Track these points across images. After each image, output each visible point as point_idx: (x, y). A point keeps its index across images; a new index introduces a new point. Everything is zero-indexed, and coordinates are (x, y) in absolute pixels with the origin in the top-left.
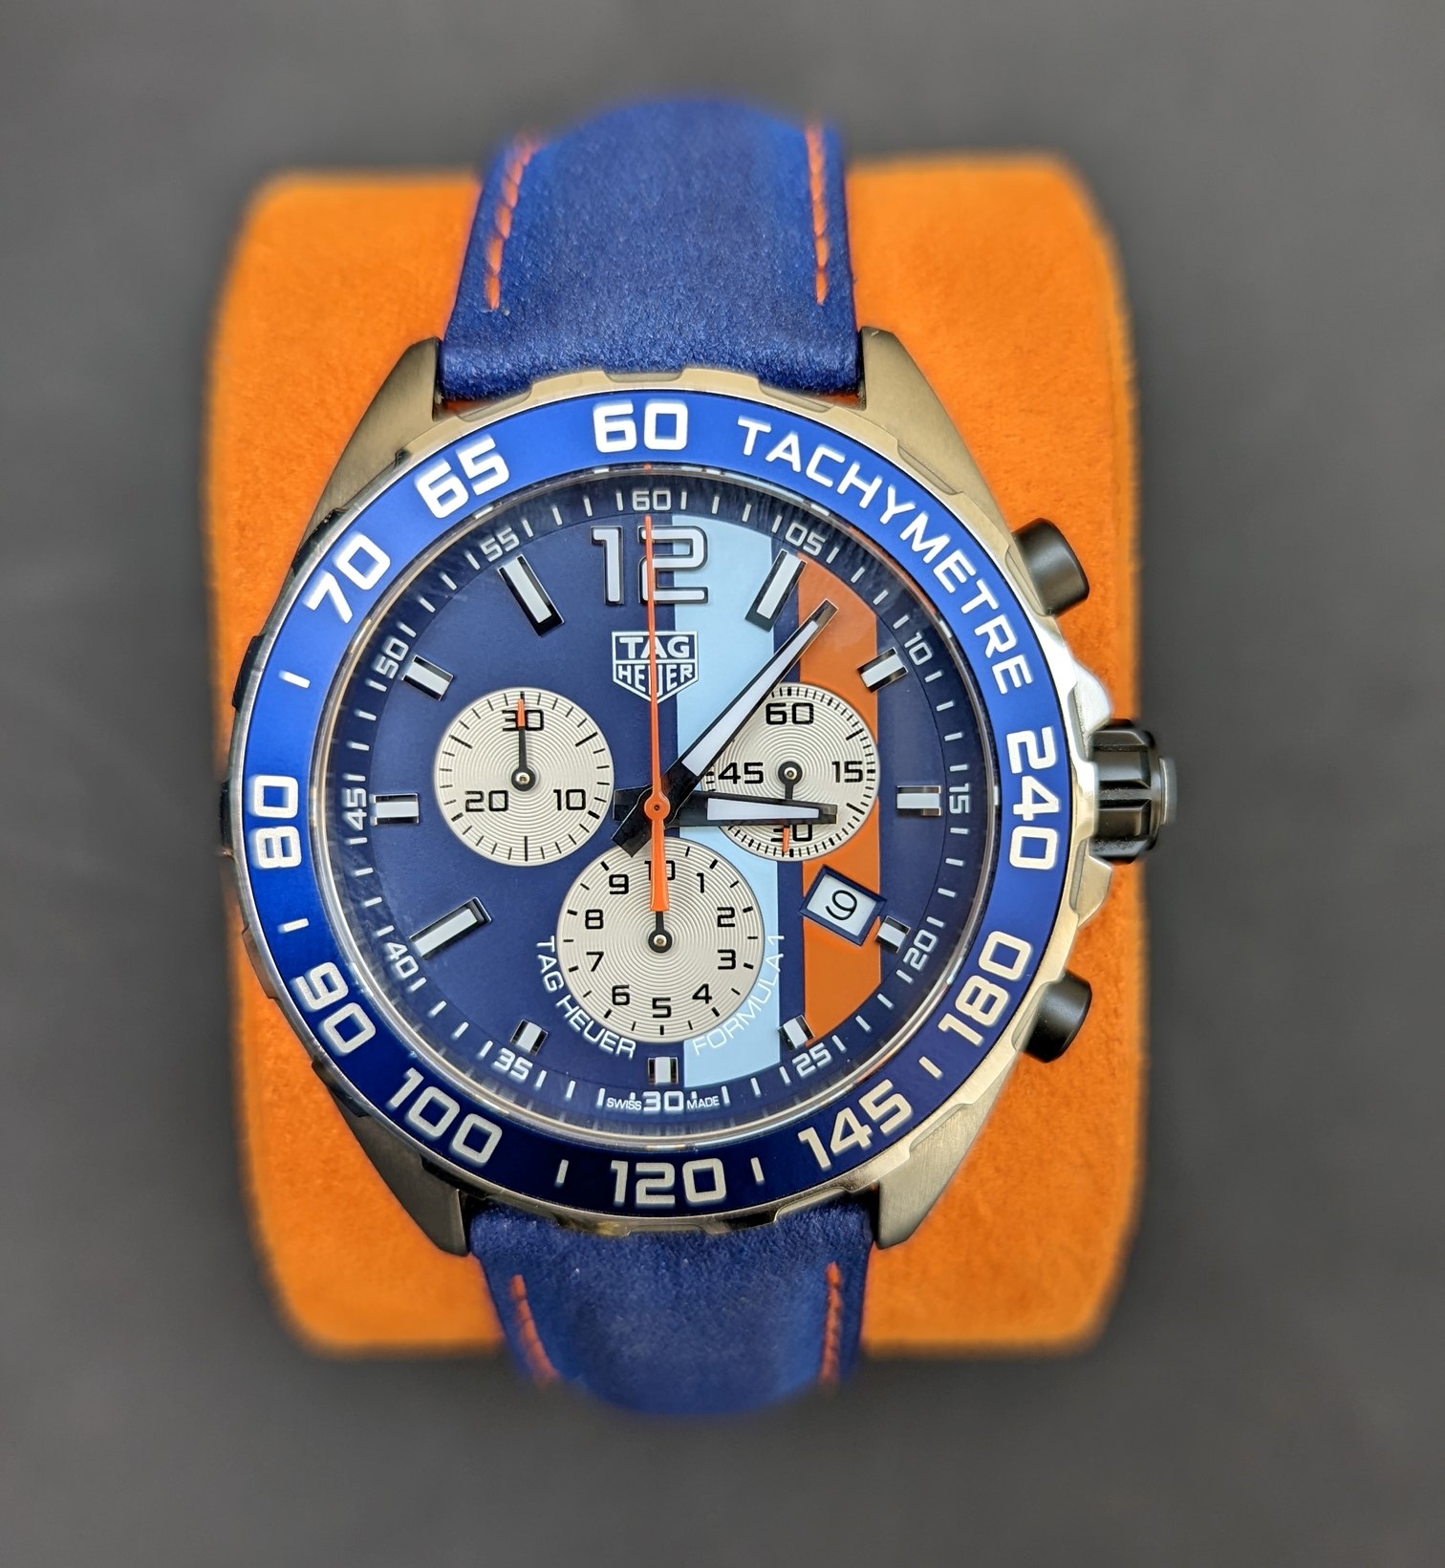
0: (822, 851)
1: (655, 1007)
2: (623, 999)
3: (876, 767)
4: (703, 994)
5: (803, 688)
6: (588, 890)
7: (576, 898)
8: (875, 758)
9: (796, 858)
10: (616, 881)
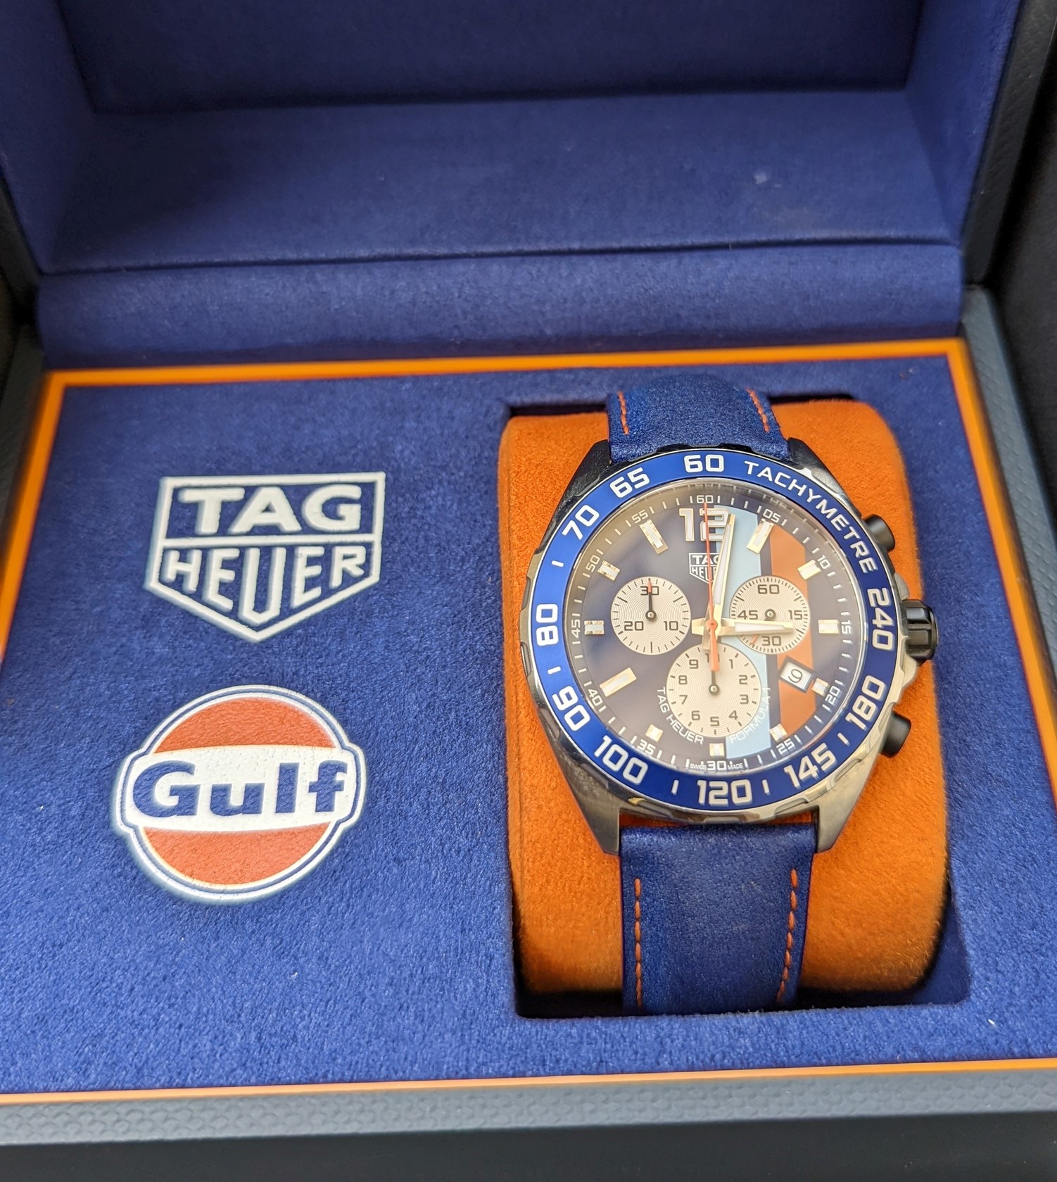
0: (786, 650)
1: (712, 721)
2: (697, 717)
3: (808, 613)
4: (734, 716)
5: (774, 578)
6: (680, 667)
7: (675, 670)
8: (808, 609)
9: (774, 653)
10: (692, 662)
